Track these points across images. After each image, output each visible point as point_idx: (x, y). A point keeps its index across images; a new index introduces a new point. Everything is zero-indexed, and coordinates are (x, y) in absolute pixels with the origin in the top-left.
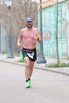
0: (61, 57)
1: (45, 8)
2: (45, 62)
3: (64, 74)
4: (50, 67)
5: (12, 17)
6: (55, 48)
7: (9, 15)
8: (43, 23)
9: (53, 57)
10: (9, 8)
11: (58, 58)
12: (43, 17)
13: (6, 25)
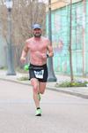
0: (75, 74)
1: (56, 10)
2: (55, 80)
3: (79, 95)
4: (61, 86)
5: (13, 22)
6: (68, 62)
7: (9, 19)
8: (53, 29)
9: (65, 73)
10: (10, 10)
11: (72, 76)
12: (52, 21)
13: (6, 32)
